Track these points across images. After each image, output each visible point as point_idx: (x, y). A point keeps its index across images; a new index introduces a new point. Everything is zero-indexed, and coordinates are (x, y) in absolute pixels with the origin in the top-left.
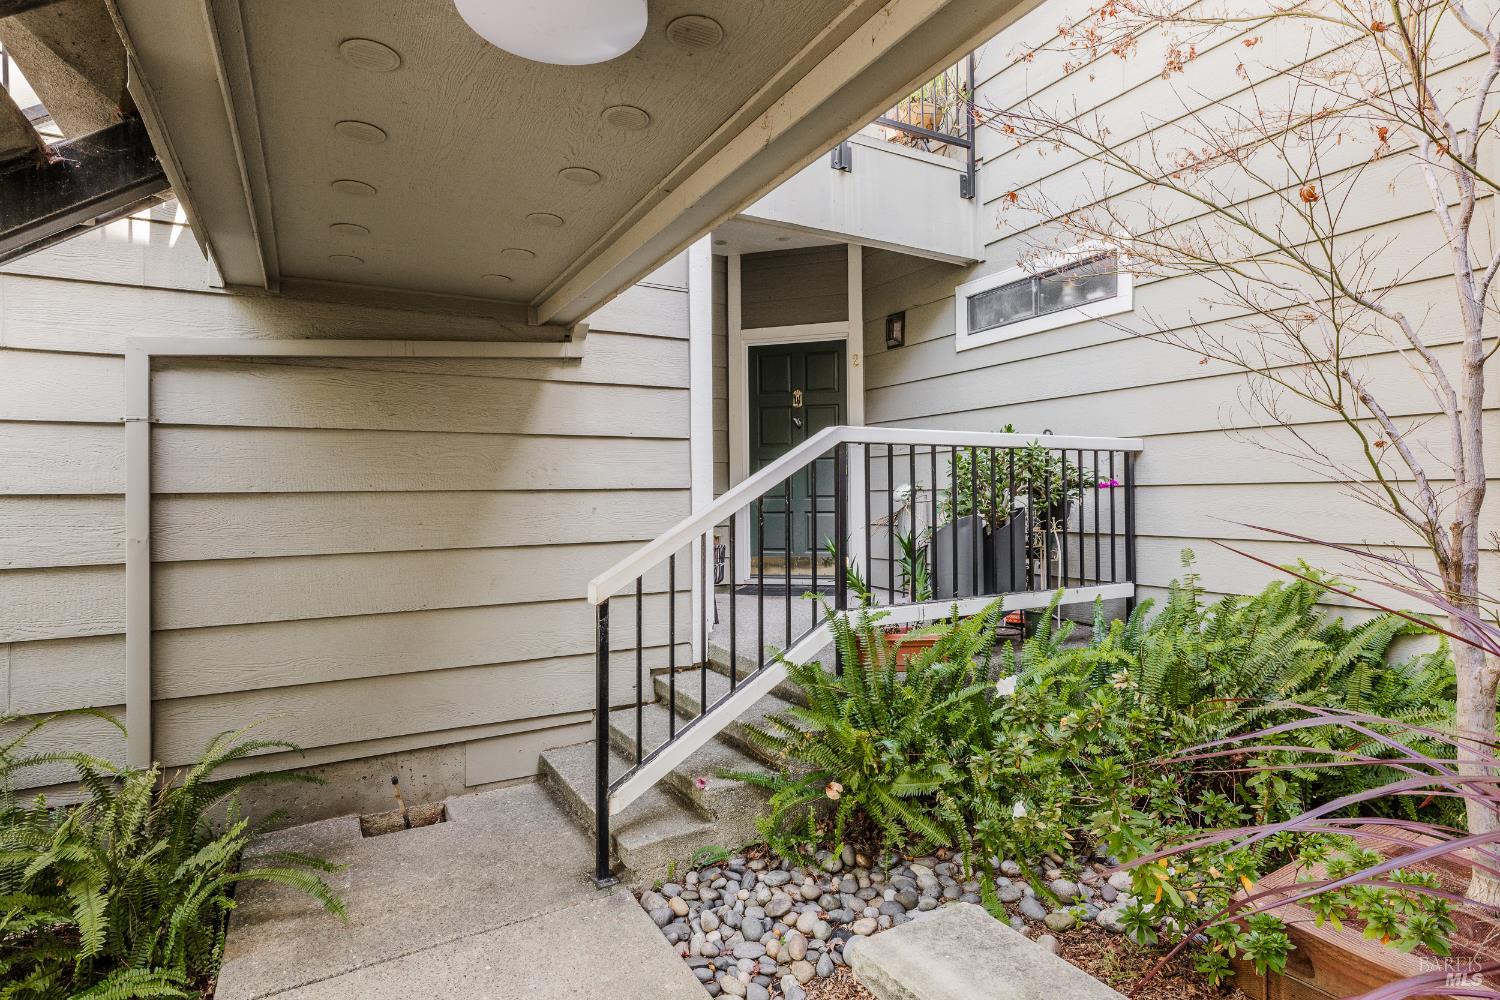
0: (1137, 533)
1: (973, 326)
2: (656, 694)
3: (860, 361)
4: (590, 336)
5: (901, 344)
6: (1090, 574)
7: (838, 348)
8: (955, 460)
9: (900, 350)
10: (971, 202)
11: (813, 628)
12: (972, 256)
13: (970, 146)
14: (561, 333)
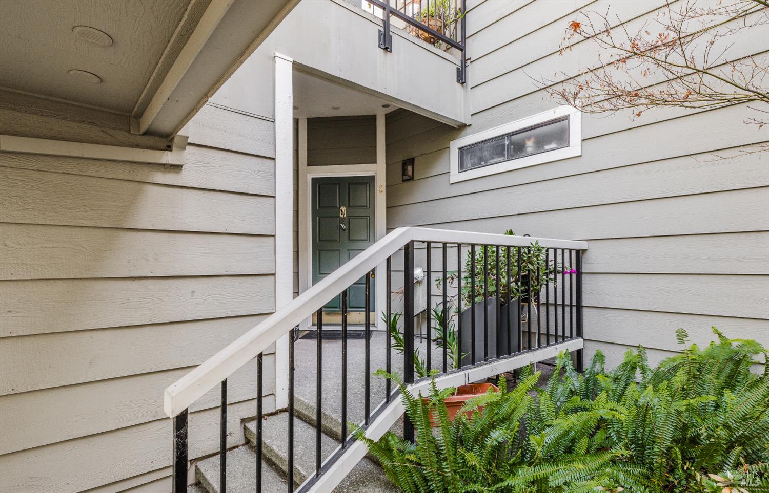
0: (584, 305)
1: (462, 168)
2: (246, 438)
3: (384, 189)
4: (188, 148)
5: (412, 178)
6: (568, 334)
7: (369, 181)
8: (473, 253)
9: (411, 183)
10: (463, 86)
11: (387, 402)
12: (463, 121)
13: (462, 49)
14: (165, 143)
